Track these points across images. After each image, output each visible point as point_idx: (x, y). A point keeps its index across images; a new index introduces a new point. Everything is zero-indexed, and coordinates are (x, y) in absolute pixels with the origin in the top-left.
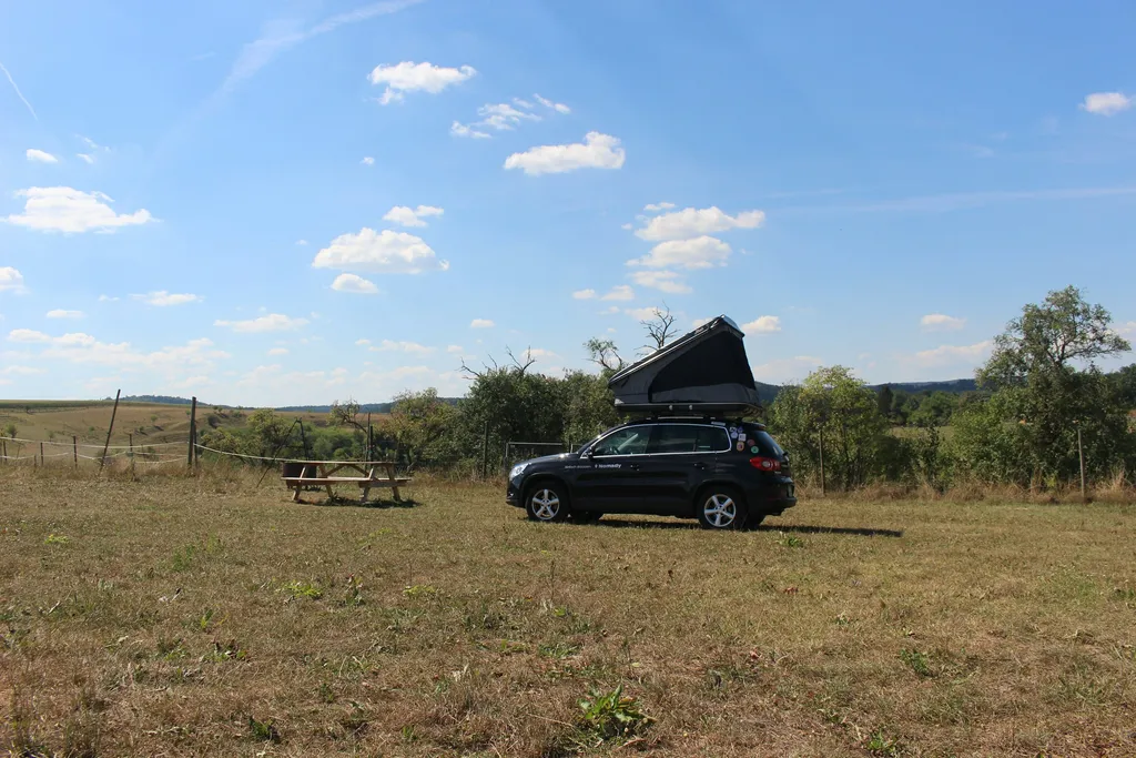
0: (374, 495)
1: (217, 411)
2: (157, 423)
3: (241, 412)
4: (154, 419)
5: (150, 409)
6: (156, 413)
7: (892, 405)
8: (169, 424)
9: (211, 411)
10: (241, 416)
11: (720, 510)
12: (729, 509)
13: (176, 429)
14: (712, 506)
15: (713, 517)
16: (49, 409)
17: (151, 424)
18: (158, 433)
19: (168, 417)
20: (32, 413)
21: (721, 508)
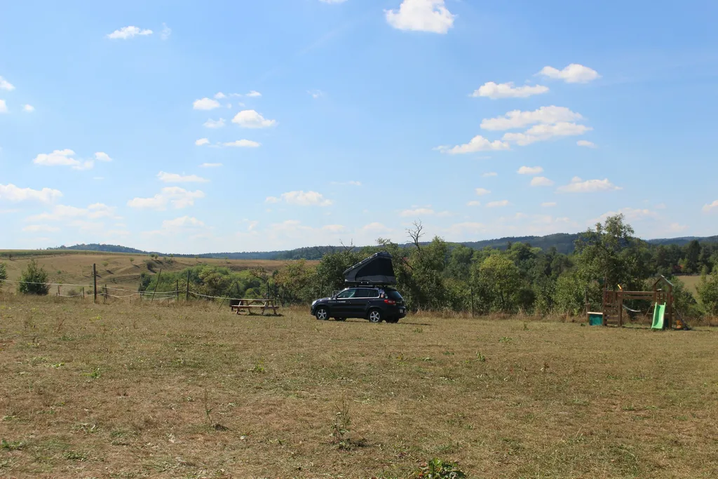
0: (266, 312)
1: (154, 258)
2: (108, 268)
3: (173, 259)
4: (106, 265)
5: (102, 256)
6: (107, 260)
7: (700, 257)
8: (117, 269)
9: (149, 258)
10: (172, 262)
11: (375, 316)
12: (378, 316)
13: (122, 272)
14: (373, 315)
15: (373, 319)
16: (26, 257)
17: (104, 269)
18: (110, 276)
19: (116, 263)
20: (14, 260)
21: (375, 315)
